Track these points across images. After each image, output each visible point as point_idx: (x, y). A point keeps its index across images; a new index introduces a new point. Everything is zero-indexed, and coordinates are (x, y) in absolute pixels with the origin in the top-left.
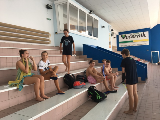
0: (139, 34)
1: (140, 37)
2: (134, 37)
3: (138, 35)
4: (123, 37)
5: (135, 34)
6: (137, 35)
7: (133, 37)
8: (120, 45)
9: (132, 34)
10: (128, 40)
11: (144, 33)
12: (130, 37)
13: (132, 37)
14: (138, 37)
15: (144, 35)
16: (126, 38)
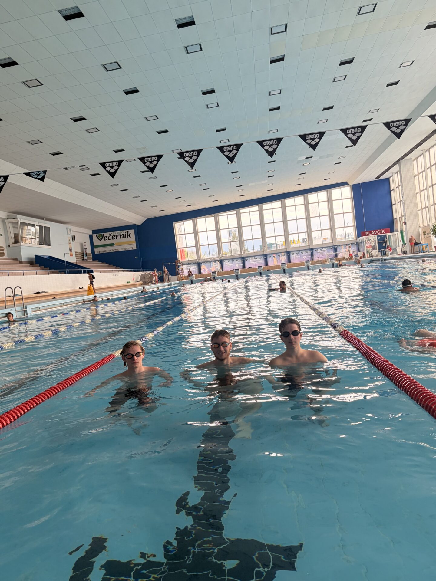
0: (122, 234)
1: (123, 238)
2: (116, 237)
3: (121, 236)
4: (99, 237)
5: (116, 233)
6: (119, 235)
7: (114, 238)
8: (97, 251)
9: (112, 233)
10: (107, 242)
11: (128, 232)
12: (110, 238)
13: (112, 237)
14: (120, 238)
15: (129, 235)
16: (104, 240)
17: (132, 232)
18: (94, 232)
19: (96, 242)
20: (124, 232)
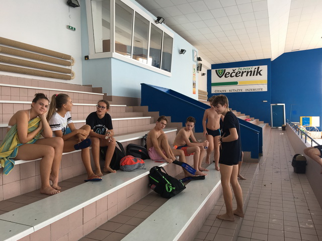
0: (249, 70)
2: (240, 74)
3: (248, 72)
5: (242, 69)
7: (238, 75)
12: (232, 75)
13: (236, 74)
14: (247, 75)
15: (259, 73)
16: (226, 77)
17: (264, 69)
18: (214, 66)
19: (215, 79)
20: (253, 68)
